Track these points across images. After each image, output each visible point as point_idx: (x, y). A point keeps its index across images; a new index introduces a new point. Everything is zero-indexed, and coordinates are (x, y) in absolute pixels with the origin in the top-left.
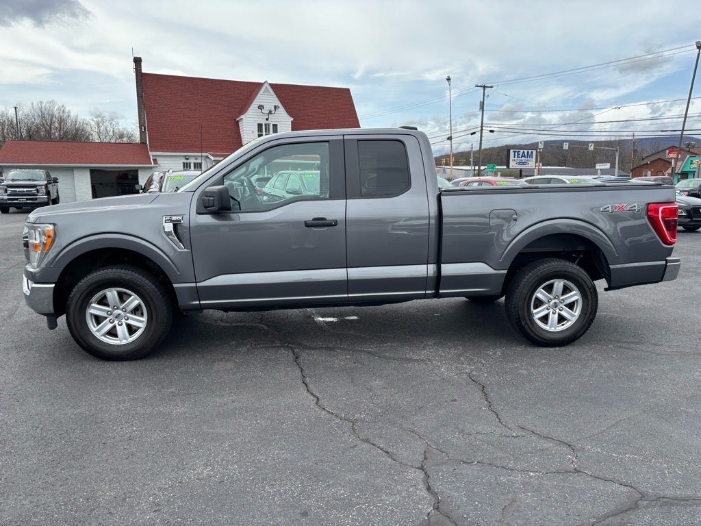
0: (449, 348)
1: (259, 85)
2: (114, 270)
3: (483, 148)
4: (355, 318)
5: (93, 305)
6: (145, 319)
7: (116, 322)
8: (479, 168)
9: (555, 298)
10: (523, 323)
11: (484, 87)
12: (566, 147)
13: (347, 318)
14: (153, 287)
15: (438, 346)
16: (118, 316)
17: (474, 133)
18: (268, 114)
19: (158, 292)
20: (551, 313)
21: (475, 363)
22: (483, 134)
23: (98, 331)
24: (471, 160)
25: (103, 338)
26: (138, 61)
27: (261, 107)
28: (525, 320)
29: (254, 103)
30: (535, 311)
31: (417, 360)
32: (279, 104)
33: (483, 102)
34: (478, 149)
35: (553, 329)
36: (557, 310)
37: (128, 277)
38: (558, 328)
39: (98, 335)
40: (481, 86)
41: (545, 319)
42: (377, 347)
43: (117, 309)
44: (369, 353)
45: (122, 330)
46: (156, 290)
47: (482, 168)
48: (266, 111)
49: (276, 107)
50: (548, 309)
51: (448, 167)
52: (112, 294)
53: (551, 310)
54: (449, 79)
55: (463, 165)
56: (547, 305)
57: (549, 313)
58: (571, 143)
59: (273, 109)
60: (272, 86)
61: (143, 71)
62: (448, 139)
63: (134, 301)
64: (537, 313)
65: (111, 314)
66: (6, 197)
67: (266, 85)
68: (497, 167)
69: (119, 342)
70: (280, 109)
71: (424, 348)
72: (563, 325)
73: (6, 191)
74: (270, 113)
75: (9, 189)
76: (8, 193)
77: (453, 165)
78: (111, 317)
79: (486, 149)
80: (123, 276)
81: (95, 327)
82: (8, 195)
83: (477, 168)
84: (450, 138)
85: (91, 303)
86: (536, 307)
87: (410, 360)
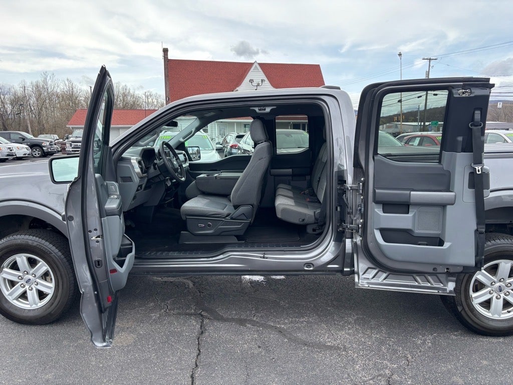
0: (371, 328)
1: (251, 65)
2: (23, 236)
3: (427, 108)
4: (283, 277)
5: (5, 270)
6: (52, 285)
7: (27, 287)
8: (424, 124)
9: (500, 281)
10: (460, 309)
11: (430, 59)
12: (500, 105)
13: (274, 277)
14: (60, 254)
15: (359, 325)
16: (28, 281)
17: (421, 96)
18: (257, 86)
19: (65, 259)
20: (494, 298)
21: (399, 358)
22: (428, 97)
23: (10, 294)
24: (418, 117)
25: (15, 301)
26: (165, 51)
27: (251, 81)
28: (462, 305)
29: (246, 78)
30: (474, 295)
31: (330, 348)
32: (265, 78)
33: (429, 71)
34: (424, 109)
35: (496, 317)
36: (502, 295)
37: (35, 244)
38: (502, 316)
39: (10, 299)
40: (427, 59)
41: (487, 304)
42: (292, 322)
43: (28, 273)
44: (280, 331)
45: (32, 295)
46: (63, 257)
47: (427, 124)
48: (255, 84)
49: (262, 81)
50: (490, 293)
51: (400, 123)
52: (21, 259)
53: (495, 295)
54: (400, 55)
55: (412, 122)
56: (489, 289)
57: (492, 298)
58: (504, 102)
59: (260, 83)
60: (261, 65)
61: (169, 58)
62: (399, 101)
63: (43, 267)
64: (477, 298)
65: (22, 279)
66: (71, 150)
67: (256, 64)
68: (439, 123)
69: (29, 306)
70: (265, 82)
71: (342, 328)
72: (509, 312)
73: (71, 145)
74: (258, 85)
75: (73, 144)
76: (72, 146)
77: (403, 122)
78: (22, 282)
79: (430, 109)
80: (30, 242)
81: (8, 290)
82: (73, 148)
83: (422, 124)
84: (400, 101)
85: (3, 268)
86: (476, 290)
87: (323, 347)
